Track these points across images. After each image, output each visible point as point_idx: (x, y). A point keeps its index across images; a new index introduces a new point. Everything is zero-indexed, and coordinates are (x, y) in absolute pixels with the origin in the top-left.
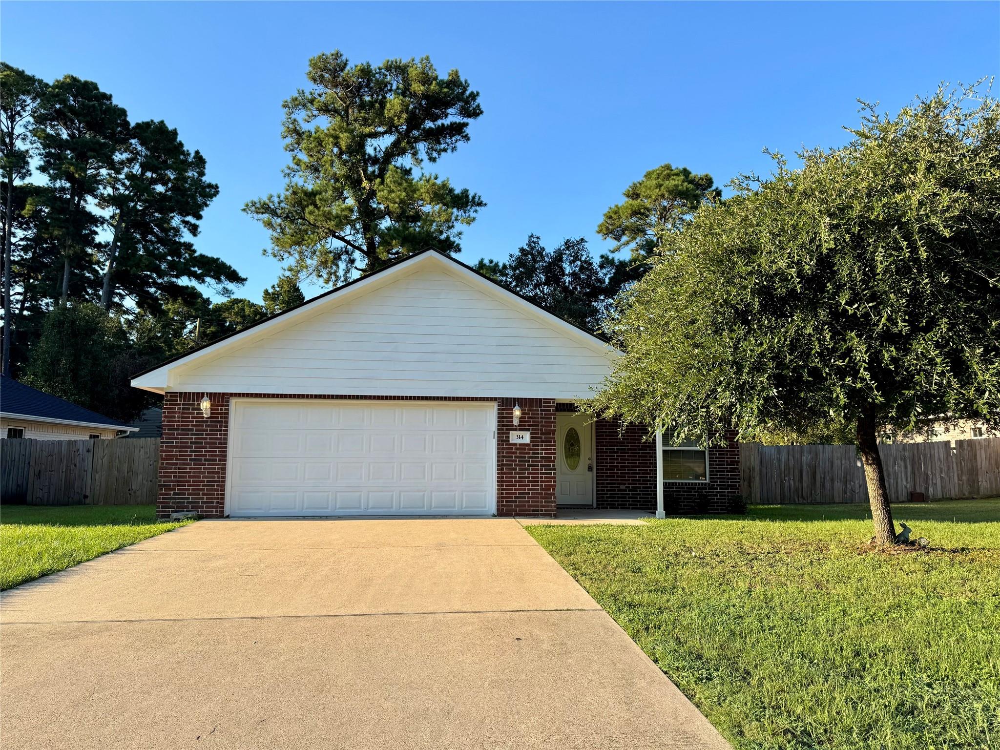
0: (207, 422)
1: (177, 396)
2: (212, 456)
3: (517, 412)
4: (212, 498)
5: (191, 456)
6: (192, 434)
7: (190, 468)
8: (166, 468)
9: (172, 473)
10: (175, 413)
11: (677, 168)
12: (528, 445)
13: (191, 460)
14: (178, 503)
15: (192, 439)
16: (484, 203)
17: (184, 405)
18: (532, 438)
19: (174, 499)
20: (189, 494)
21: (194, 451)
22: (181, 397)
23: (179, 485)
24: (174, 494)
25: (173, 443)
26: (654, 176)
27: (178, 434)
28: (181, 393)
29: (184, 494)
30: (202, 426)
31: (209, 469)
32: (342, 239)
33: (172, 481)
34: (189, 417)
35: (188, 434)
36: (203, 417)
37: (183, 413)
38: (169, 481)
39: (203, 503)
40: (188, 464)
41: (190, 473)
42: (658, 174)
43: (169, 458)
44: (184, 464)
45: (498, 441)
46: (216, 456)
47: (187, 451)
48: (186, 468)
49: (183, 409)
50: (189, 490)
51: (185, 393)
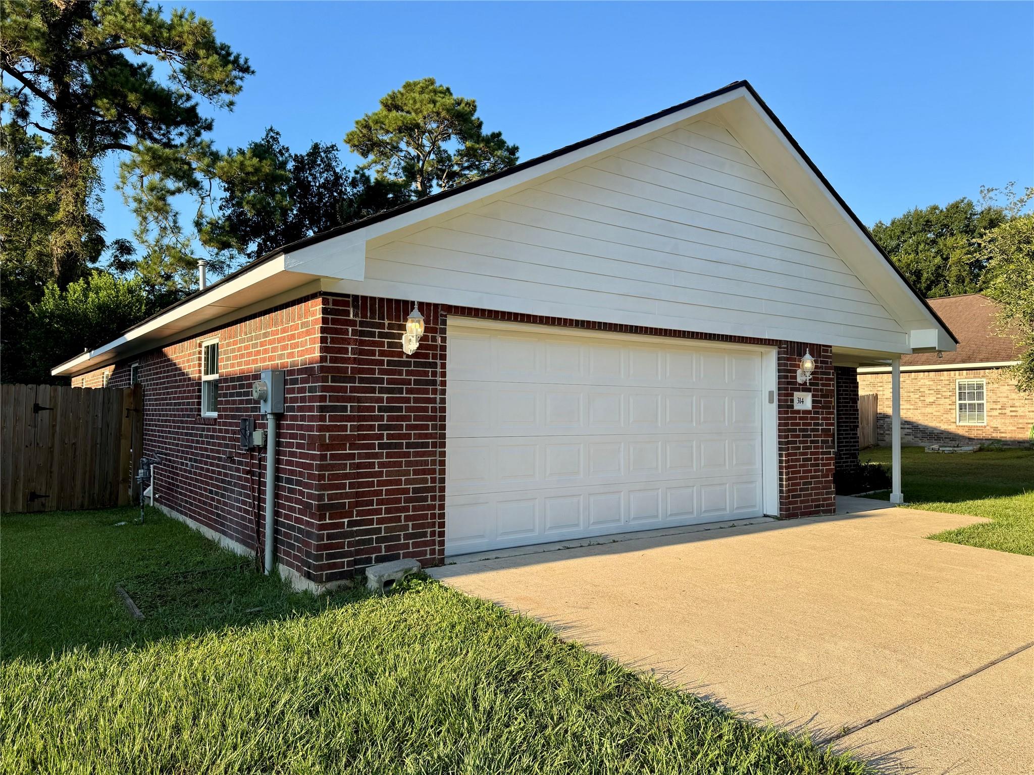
0: (408, 364)
1: (346, 304)
2: (420, 436)
3: (808, 363)
4: (423, 526)
5: (380, 437)
6: (382, 390)
7: (382, 465)
8: (332, 467)
9: (346, 476)
10: (348, 342)
11: (441, 86)
12: (808, 412)
13: (381, 446)
14: (359, 543)
15: (380, 400)
16: (252, 69)
17: (362, 324)
18: (813, 402)
19: (352, 534)
20: (380, 521)
21: (388, 428)
22: (355, 307)
23: (357, 504)
24: (351, 524)
25: (344, 409)
26: (418, 88)
27: (353, 389)
28: (356, 297)
29: (371, 522)
30: (400, 373)
31: (417, 463)
32: (19, 76)
33: (347, 496)
34: (373, 353)
35: (373, 390)
36: (401, 354)
37: (362, 343)
38: (342, 496)
39: (407, 537)
40: (376, 456)
41: (380, 474)
42: (422, 88)
43: (338, 443)
44: (368, 456)
45: (779, 406)
46: (426, 436)
47: (372, 428)
48: (372, 465)
49: (362, 334)
50: (378, 512)
51: (364, 298)
